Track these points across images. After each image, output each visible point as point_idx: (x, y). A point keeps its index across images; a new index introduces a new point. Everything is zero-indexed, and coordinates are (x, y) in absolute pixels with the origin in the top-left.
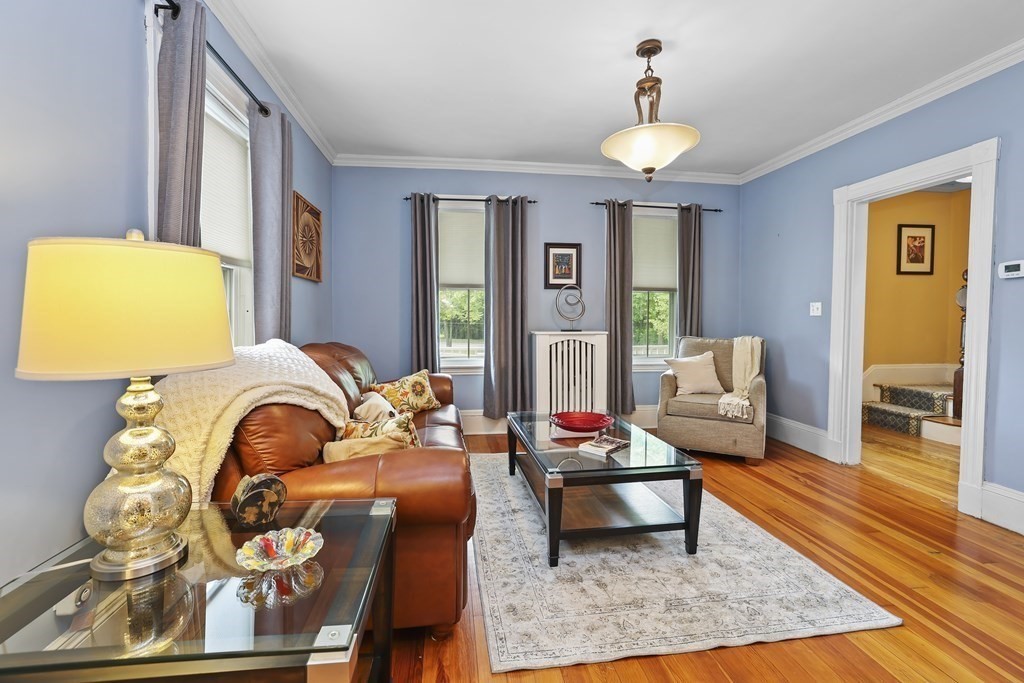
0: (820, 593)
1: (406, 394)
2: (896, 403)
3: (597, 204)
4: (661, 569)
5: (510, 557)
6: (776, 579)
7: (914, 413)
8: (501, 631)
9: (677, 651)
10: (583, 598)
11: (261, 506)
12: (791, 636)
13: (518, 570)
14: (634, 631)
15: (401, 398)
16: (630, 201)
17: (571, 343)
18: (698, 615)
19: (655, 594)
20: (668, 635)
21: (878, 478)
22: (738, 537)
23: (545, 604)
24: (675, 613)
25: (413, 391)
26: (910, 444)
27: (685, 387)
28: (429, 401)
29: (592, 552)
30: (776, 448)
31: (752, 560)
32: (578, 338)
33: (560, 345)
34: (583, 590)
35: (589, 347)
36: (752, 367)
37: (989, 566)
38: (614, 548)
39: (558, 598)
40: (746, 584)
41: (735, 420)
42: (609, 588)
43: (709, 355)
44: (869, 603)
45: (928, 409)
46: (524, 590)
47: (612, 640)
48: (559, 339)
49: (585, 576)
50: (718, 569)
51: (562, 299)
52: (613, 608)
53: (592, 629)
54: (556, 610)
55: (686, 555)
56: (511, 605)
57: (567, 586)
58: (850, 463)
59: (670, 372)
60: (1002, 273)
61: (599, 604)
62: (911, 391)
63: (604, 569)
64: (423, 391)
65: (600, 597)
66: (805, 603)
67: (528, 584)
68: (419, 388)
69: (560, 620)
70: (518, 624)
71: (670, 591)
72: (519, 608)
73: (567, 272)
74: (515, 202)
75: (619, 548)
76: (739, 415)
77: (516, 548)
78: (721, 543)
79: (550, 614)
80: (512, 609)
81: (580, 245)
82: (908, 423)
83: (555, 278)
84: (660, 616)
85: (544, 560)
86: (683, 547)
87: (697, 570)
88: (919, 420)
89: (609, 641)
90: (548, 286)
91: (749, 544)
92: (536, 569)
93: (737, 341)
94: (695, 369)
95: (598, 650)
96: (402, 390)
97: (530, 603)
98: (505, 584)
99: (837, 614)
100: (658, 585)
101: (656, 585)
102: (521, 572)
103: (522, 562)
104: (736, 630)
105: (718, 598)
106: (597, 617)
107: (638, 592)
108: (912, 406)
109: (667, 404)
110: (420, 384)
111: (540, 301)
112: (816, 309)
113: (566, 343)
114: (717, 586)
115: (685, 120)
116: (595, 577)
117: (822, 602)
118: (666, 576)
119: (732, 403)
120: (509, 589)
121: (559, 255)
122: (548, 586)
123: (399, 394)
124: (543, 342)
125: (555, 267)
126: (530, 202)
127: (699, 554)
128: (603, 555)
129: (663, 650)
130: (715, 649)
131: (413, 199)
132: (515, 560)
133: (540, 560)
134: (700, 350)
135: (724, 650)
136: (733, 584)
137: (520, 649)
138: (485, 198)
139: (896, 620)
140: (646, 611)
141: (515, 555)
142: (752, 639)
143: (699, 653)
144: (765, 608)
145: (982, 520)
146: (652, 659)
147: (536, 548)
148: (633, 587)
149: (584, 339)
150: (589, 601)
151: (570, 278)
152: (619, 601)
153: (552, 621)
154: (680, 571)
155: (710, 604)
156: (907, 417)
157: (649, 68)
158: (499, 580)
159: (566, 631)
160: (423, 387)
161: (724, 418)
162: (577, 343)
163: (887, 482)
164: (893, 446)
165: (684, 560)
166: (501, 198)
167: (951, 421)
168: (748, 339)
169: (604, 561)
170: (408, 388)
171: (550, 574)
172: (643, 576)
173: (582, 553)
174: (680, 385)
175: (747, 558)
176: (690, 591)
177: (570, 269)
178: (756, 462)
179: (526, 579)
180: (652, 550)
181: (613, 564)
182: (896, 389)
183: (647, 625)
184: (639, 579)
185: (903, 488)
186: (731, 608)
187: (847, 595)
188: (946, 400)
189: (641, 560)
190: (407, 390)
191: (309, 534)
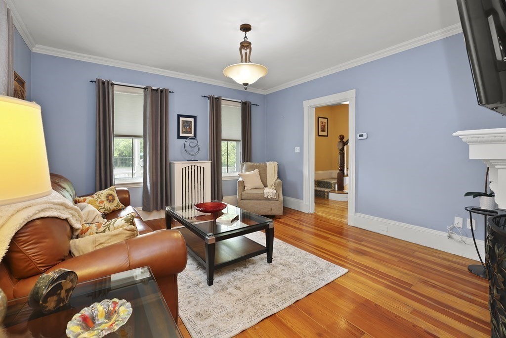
0: (321, 267)
1: (103, 202)
2: (320, 187)
3: (204, 96)
4: (260, 273)
5: (186, 287)
6: (305, 265)
7: (327, 190)
8: (197, 328)
9: (282, 309)
10: (232, 297)
11: (60, 293)
12: (318, 288)
13: (193, 293)
14: (261, 306)
15: (99, 205)
16: (220, 97)
17: (193, 167)
18: (283, 290)
19: (263, 286)
20: (275, 303)
21: (322, 217)
22: (285, 251)
23: (214, 306)
24: (274, 292)
25: (107, 200)
26: (326, 202)
27: (248, 186)
28: (118, 205)
29: (227, 273)
30: (287, 211)
31: (294, 260)
32: (196, 165)
33: (187, 169)
34: (230, 294)
35: (202, 169)
36: (275, 176)
37: (362, 243)
38: (236, 269)
39: (219, 301)
40: (296, 271)
41: (271, 199)
42: (242, 289)
43: (257, 171)
44: (337, 266)
45: (330, 188)
46: (200, 302)
47: (253, 314)
48: (186, 165)
49: (228, 286)
50: (283, 267)
51: (187, 144)
52: (247, 298)
53: (242, 312)
54: (221, 308)
55: (268, 264)
56: (197, 313)
57: (222, 293)
58: (312, 213)
59: (240, 179)
60: (359, 138)
61: (240, 298)
62: (324, 182)
63: (236, 280)
64: (114, 199)
65: (239, 294)
66: (318, 272)
67: (201, 298)
68: (111, 198)
69: (225, 312)
70: (205, 322)
71: (268, 282)
72: (201, 312)
73: (189, 130)
74: (162, 91)
75: (238, 268)
76: (273, 197)
77: (187, 281)
78: (279, 255)
79: (219, 311)
80: (198, 315)
81: (196, 117)
82: (324, 194)
83: (183, 133)
84: (269, 295)
85: (205, 283)
86: (266, 260)
87: (275, 270)
88: (328, 192)
89: (252, 314)
90: (179, 137)
91: (290, 253)
92: (203, 289)
93: (268, 164)
94: (252, 178)
95: (249, 321)
96: (99, 200)
97: (206, 308)
98: (189, 302)
99: (329, 274)
100: (262, 281)
101: (261, 281)
102: (195, 293)
103: (193, 288)
104: (299, 292)
105: (287, 280)
106: (242, 305)
107: (255, 287)
108: (325, 187)
109: (241, 194)
110: (111, 195)
111: (175, 146)
112: (297, 150)
113: (190, 168)
114: (286, 274)
115: (261, 63)
116: (233, 285)
117: (323, 271)
118: (264, 276)
119: (269, 192)
120: (192, 304)
121: (185, 121)
122: (212, 296)
123: (97, 203)
124: (178, 168)
125: (182, 127)
126: (170, 92)
127: (273, 262)
128: (232, 273)
129: (276, 310)
130: (295, 302)
131: (97, 82)
132: (189, 287)
133: (203, 284)
134: (252, 168)
135: (298, 302)
136: (291, 272)
137: (211, 335)
138: (144, 87)
139: (346, 270)
140: (262, 295)
141: (188, 285)
142: (307, 293)
143: (290, 307)
144: (306, 279)
145: (355, 227)
146: (273, 316)
147: (197, 278)
148: (252, 285)
149: (199, 165)
150: (235, 298)
151: (191, 133)
152: (249, 294)
153: (221, 314)
154: (269, 272)
155: (286, 283)
156: (324, 192)
157: (246, 37)
158: (184, 301)
159: (231, 317)
160: (114, 197)
161: (267, 199)
162: (196, 167)
163: (325, 218)
164: (322, 204)
165: (268, 266)
166: (153, 88)
167: (337, 192)
168: (272, 163)
169: (234, 276)
170: (103, 198)
171: (211, 290)
172: (254, 279)
173: (222, 274)
174: (246, 185)
175: (291, 260)
176: (276, 280)
177: (191, 129)
178: (280, 217)
179: (200, 296)
180: (253, 265)
181: (239, 277)
182: (319, 181)
183: (265, 301)
184: (253, 280)
185: (330, 220)
186: (294, 283)
187: (330, 266)
188: (335, 184)
189: (250, 271)
190: (103, 200)
191: (115, 303)
